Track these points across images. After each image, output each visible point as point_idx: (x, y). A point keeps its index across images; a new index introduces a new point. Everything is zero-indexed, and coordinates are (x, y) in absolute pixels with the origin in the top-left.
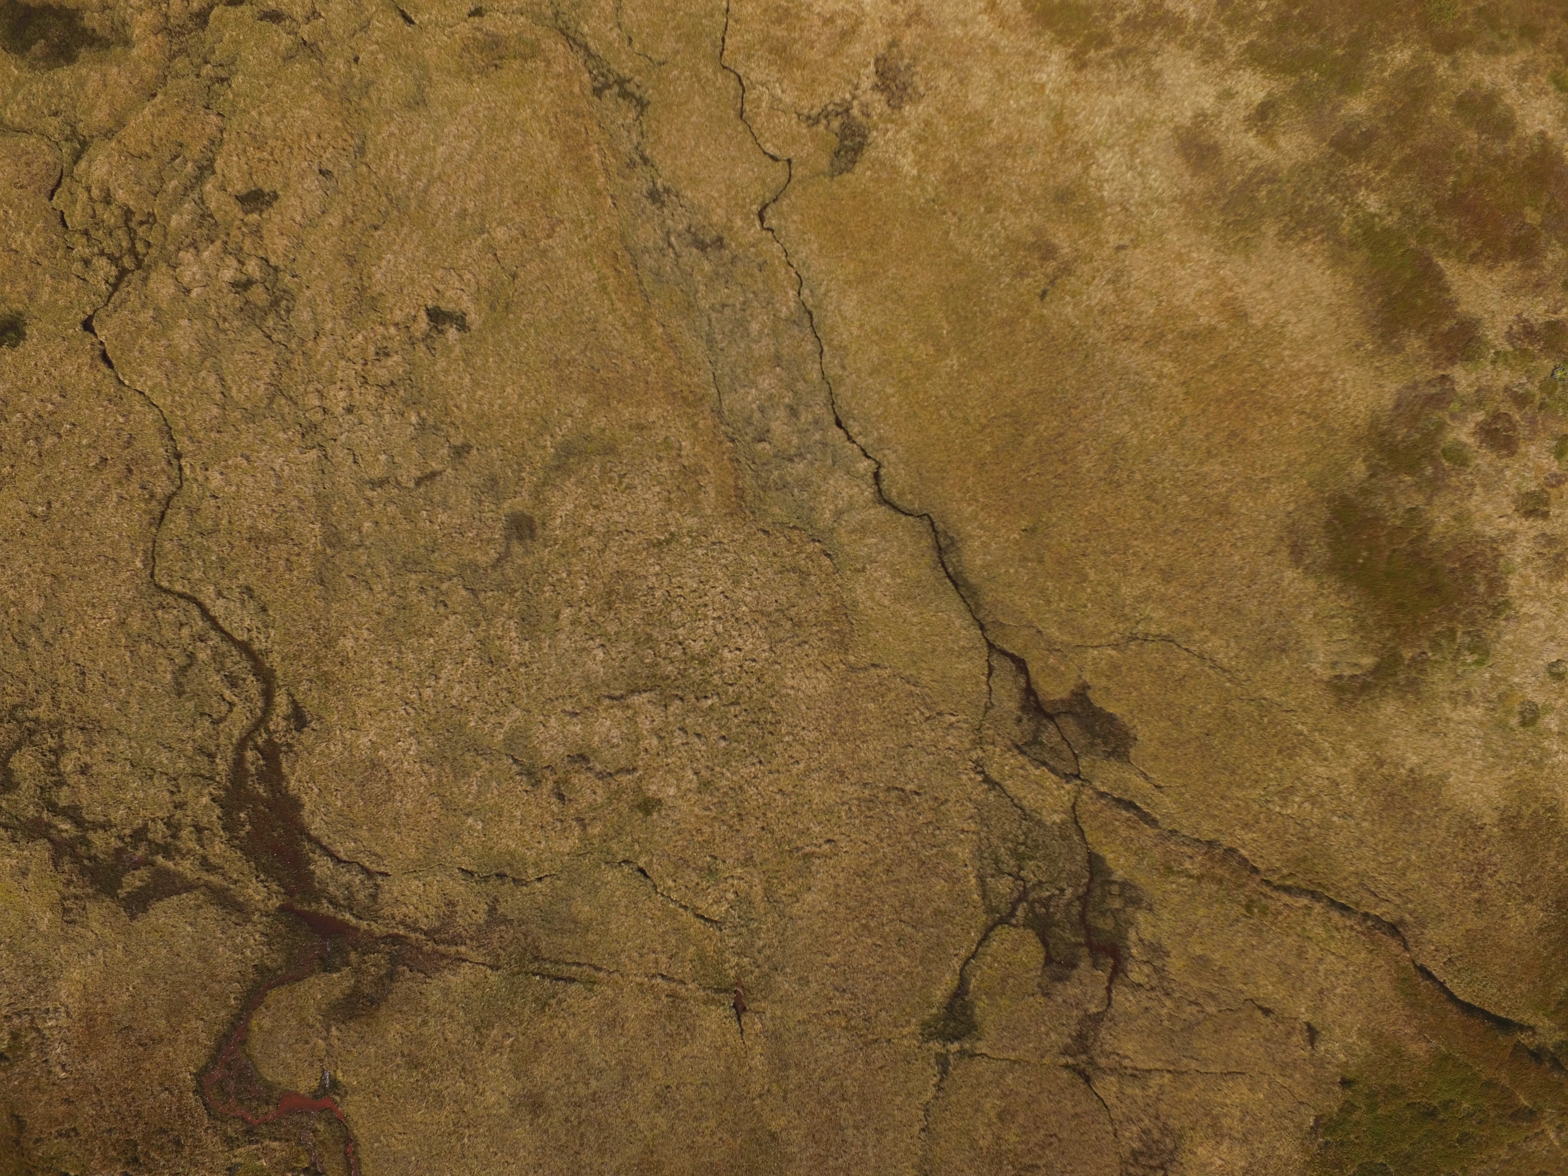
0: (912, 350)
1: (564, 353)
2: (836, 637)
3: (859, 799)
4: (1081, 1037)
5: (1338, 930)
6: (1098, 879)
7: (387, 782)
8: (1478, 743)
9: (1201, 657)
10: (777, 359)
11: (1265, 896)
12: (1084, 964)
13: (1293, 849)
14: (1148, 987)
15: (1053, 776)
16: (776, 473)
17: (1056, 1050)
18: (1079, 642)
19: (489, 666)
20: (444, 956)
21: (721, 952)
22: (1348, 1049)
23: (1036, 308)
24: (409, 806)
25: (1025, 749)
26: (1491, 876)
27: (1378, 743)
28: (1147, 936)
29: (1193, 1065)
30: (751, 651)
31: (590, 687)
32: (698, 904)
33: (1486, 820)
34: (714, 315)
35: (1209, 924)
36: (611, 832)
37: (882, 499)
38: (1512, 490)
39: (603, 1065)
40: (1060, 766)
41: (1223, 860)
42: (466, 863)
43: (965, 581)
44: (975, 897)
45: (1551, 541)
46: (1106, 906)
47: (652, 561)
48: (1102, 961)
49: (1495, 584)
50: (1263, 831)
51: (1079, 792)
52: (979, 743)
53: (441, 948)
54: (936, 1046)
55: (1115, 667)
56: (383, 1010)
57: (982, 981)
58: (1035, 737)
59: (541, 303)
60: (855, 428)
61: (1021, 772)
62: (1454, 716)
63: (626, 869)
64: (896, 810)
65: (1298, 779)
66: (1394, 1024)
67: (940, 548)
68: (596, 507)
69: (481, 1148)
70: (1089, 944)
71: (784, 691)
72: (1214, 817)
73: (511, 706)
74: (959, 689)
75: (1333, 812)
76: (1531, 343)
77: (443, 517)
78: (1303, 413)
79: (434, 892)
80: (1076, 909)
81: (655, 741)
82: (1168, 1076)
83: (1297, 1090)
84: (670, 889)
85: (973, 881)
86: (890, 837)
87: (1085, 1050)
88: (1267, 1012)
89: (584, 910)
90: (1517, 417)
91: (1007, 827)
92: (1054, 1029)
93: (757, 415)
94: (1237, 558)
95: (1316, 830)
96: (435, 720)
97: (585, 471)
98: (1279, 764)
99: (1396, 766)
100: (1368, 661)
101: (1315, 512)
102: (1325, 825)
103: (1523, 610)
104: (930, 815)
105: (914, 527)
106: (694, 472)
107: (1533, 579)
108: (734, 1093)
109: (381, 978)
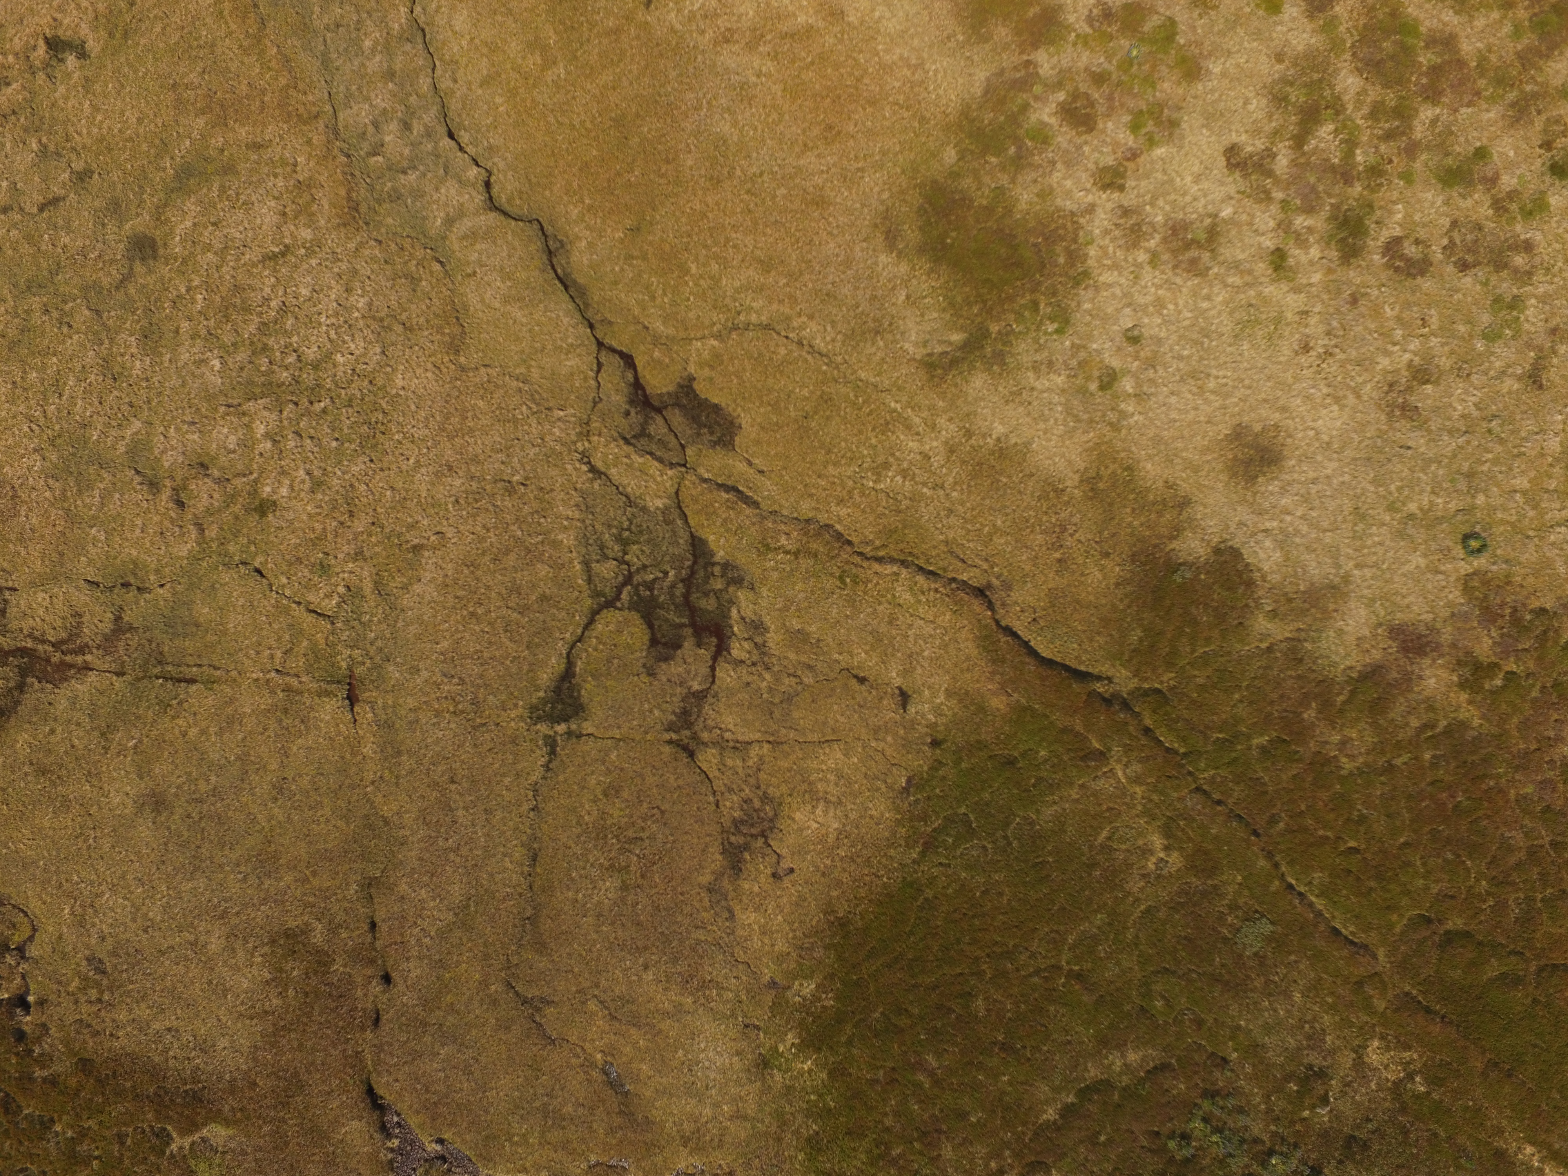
0: (520, 61)
1: (182, 78)
2: (447, 338)
3: (466, 492)
4: (685, 713)
5: (923, 593)
6: (701, 561)
7: (13, 498)
8: (1060, 408)
9: (800, 343)
10: (390, 75)
11: (856, 565)
12: (688, 644)
13: (884, 521)
14: (749, 662)
15: (656, 463)
16: (389, 184)
17: (659, 727)
18: (683, 334)
19: (111, 382)
20: (71, 666)
21: (332, 645)
22: (937, 710)
23: (641, 15)
24: (34, 521)
25: (633, 441)
26: (1071, 535)
27: (968, 415)
28: (748, 614)
29: (792, 734)
30: (364, 355)
31: (210, 398)
32: (311, 597)
33: (1069, 483)
34: (329, 35)
35: (806, 598)
36: (229, 536)
37: (492, 205)
38: (1091, 166)
39: (223, 761)
40: (666, 456)
41: (818, 534)
42: (91, 574)
43: (575, 282)
44: (580, 581)
45: (1126, 212)
46: (708, 587)
47: (266, 273)
48: (706, 640)
49: (1075, 256)
50: (856, 506)
51: (683, 478)
52: (586, 435)
53: (68, 658)
54: (543, 728)
55: (716, 356)
56: (13, 722)
57: (588, 664)
58: (643, 429)
59: (158, 29)
60: (465, 137)
61: (625, 460)
62: (1038, 385)
63: (242, 568)
64: (503, 500)
65: (893, 455)
66: (978, 681)
67: (550, 252)
68: (214, 224)
69: (106, 847)
70: (693, 625)
71: (394, 392)
72: (811, 495)
73: (132, 419)
74: (568, 385)
75: (925, 484)
76: (1109, 25)
77: (66, 240)
78: (897, 104)
79: (59, 604)
80: (680, 590)
81: (269, 445)
82: (766, 746)
83: (888, 752)
84: (284, 586)
85: (578, 567)
86: (496, 528)
87: (689, 725)
88: (862, 680)
89: (203, 611)
90: (1096, 96)
91: (612, 514)
92: (658, 706)
93: (371, 129)
94: (832, 245)
95: (908, 502)
96: (59, 436)
97: (205, 190)
98: (874, 441)
99: (984, 436)
100: (957, 337)
101: (908, 198)
102: (915, 498)
103: (1101, 279)
104: (536, 505)
105: (523, 231)
106: (309, 186)
107: (1111, 250)
108: (348, 781)
109: (10, 691)
